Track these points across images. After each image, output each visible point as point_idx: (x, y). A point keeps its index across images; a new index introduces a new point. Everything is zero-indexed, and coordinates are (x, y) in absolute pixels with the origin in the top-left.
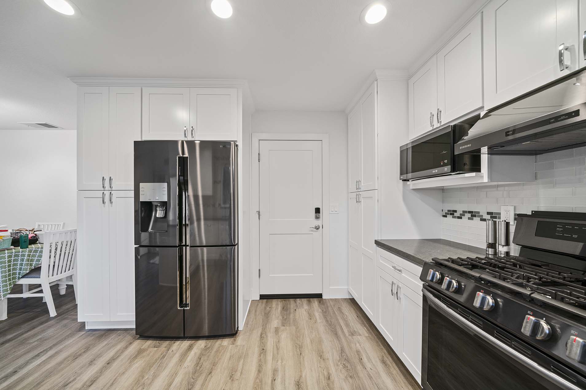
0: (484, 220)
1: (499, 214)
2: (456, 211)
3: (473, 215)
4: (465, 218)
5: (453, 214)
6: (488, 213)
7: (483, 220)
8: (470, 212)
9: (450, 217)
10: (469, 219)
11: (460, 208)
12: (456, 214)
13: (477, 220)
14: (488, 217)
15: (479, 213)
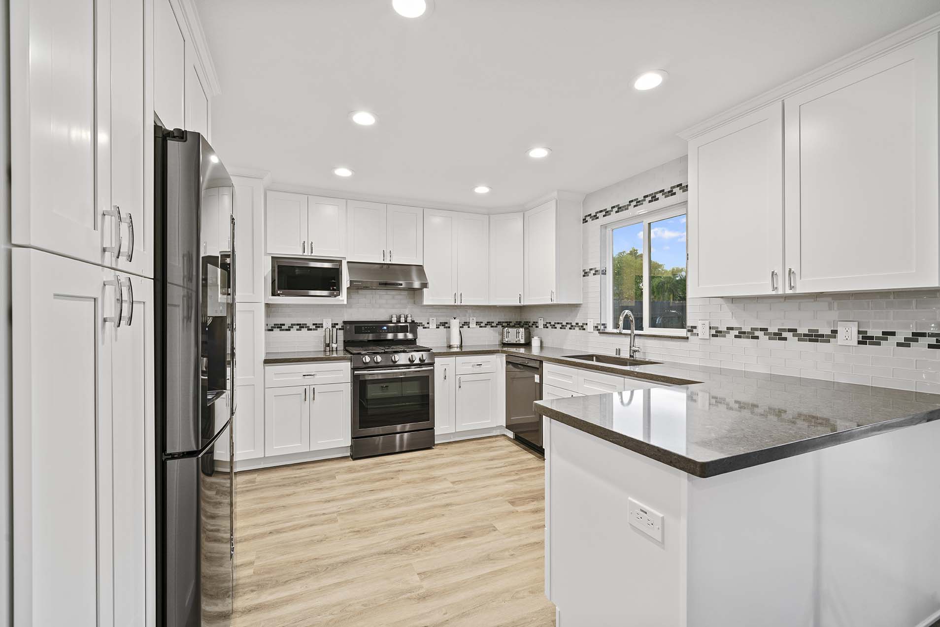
0: (311, 330)
1: (322, 324)
2: (284, 325)
3: (301, 326)
4: (293, 331)
5: (281, 327)
6: (314, 324)
7: (309, 330)
8: (298, 325)
9: (277, 331)
10: (297, 330)
11: (288, 322)
12: (283, 327)
13: (304, 330)
14: (314, 327)
15: (306, 324)
